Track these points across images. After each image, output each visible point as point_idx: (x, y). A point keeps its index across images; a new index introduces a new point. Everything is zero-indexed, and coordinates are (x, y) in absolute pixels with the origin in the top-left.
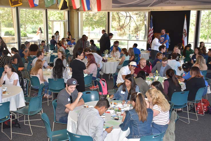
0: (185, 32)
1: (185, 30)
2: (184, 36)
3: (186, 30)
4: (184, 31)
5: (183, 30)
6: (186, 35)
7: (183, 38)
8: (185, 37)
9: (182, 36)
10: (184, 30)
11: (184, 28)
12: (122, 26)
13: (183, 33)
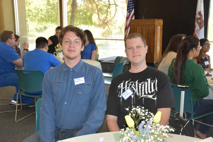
0: (200, 19)
1: (200, 13)
2: (197, 27)
3: (203, 13)
4: (198, 16)
5: (195, 14)
6: (203, 24)
7: (196, 32)
8: (200, 28)
9: (194, 26)
10: (197, 13)
11: (198, 10)
12: (105, 20)
13: (196, 21)
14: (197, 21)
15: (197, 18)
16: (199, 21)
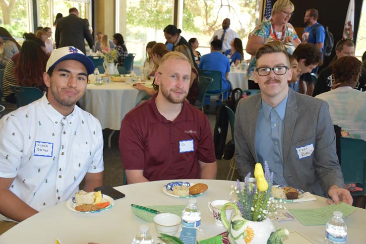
0: (349, 29)
4: (347, 26)
11: (348, 20)
12: (213, 25)
13: (344, 32)
14: (346, 32)
15: (346, 29)
16: (348, 32)
